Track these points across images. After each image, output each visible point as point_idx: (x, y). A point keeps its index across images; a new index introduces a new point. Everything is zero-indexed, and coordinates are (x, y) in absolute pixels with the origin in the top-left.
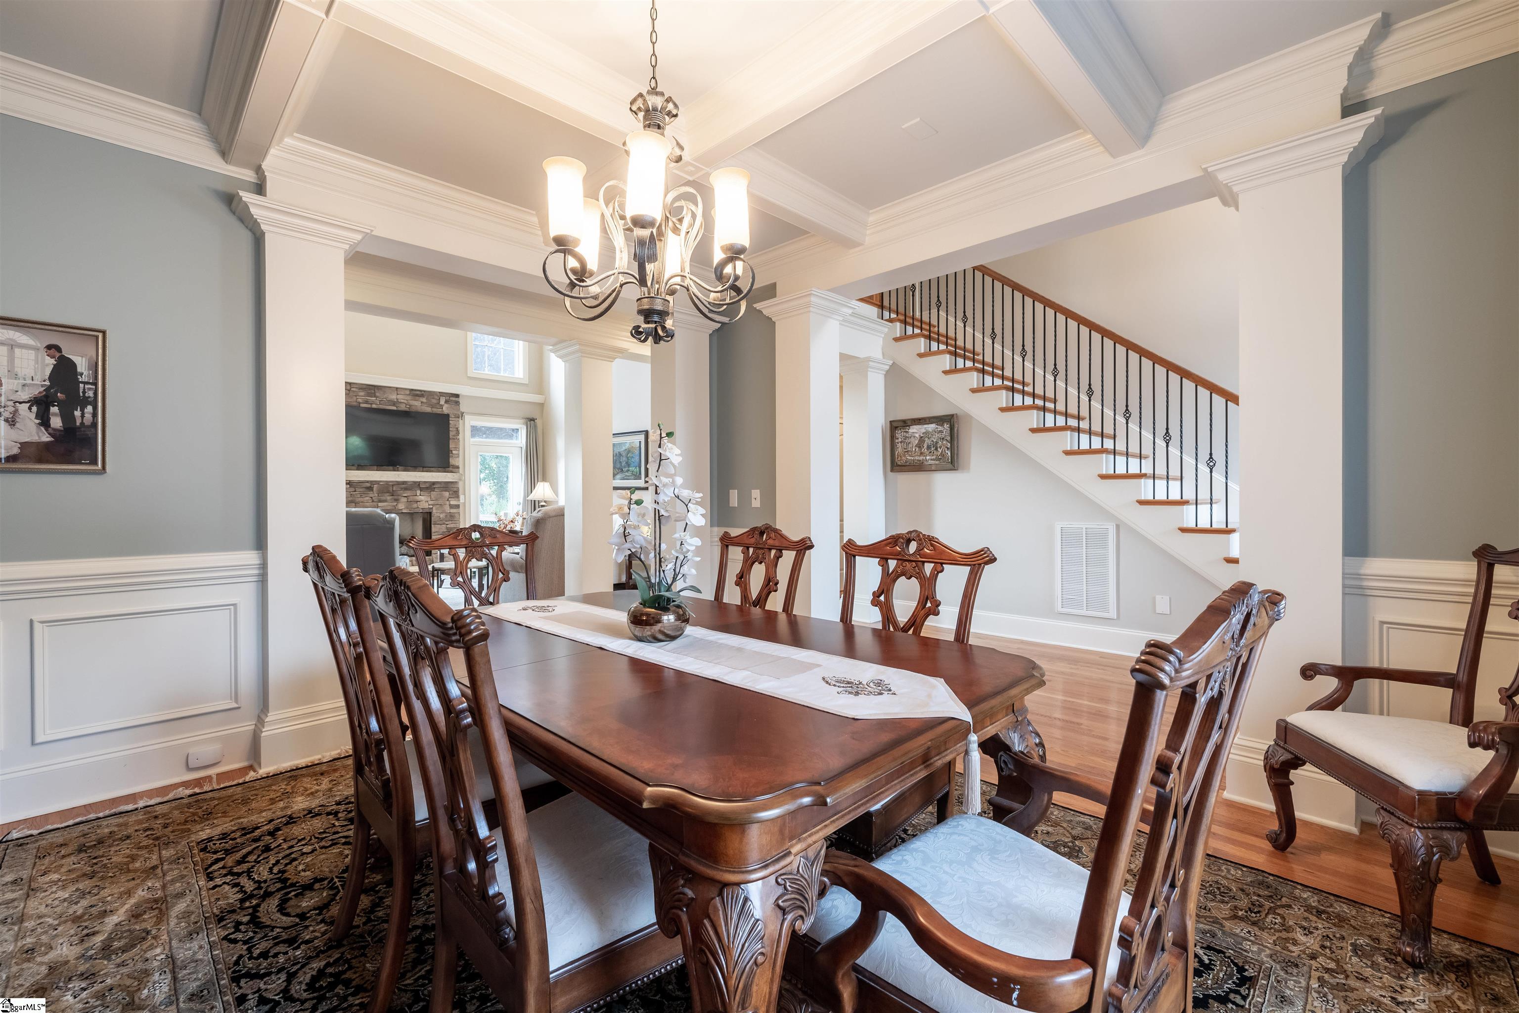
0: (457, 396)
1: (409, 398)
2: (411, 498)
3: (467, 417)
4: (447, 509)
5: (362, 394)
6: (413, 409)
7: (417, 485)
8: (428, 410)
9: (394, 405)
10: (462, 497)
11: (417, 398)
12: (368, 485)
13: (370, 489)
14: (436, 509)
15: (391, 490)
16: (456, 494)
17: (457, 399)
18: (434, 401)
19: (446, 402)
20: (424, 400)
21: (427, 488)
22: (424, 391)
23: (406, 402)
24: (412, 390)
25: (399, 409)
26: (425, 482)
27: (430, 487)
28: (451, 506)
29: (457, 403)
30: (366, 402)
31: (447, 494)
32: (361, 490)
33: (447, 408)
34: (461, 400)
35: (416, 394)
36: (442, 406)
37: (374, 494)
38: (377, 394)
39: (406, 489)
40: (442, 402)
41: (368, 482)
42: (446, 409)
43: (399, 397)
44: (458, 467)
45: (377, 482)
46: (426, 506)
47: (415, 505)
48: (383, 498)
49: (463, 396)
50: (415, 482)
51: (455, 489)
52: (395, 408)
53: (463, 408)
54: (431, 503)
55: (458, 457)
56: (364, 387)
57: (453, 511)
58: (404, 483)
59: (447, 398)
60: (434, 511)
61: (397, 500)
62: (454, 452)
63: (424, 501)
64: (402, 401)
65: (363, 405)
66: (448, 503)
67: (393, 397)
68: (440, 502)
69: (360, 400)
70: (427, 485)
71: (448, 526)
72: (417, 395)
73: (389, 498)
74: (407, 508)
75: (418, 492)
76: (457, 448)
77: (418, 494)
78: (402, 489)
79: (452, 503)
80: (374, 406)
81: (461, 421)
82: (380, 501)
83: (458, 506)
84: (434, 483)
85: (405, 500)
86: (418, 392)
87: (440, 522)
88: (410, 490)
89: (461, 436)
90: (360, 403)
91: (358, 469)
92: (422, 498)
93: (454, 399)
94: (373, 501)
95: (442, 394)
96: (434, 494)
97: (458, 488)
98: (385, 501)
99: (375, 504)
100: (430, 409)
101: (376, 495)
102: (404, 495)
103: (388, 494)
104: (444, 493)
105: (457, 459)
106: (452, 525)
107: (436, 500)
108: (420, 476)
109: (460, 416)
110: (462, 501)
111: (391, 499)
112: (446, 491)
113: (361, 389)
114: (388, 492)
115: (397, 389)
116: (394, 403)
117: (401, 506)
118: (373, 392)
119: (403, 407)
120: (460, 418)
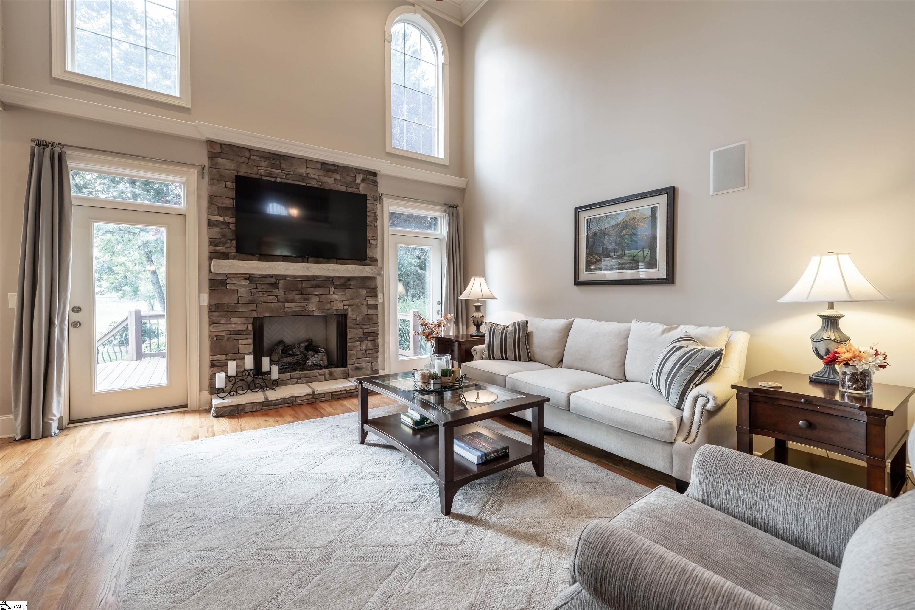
0: (375, 174)
1: (320, 173)
2: (324, 297)
3: (386, 201)
4: (364, 310)
5: (264, 164)
6: (326, 187)
7: (330, 281)
8: (343, 189)
9: (303, 181)
10: (380, 296)
11: (330, 174)
12: (273, 280)
13: (275, 285)
14: (352, 310)
15: (300, 286)
16: (373, 292)
17: (375, 178)
18: (349, 179)
19: (363, 180)
20: (338, 177)
21: (342, 285)
22: (338, 166)
23: (316, 177)
24: (324, 162)
25: (309, 185)
26: (340, 278)
27: (345, 283)
28: (369, 307)
29: (375, 183)
30: (270, 175)
31: (363, 292)
32: (263, 287)
33: (364, 188)
34: (379, 180)
35: (329, 168)
36: (358, 185)
37: (280, 292)
38: (283, 166)
39: (318, 286)
40: (358, 181)
41: (272, 276)
42: (362, 189)
43: (309, 171)
44: (376, 260)
45: (284, 277)
46: (341, 306)
47: (328, 306)
48: (290, 297)
49: (381, 173)
50: (327, 277)
51: (373, 287)
52: (304, 184)
53: (381, 189)
54: (346, 302)
55: (376, 248)
56: (267, 155)
57: (371, 312)
58: (315, 278)
59: (364, 176)
60: (350, 313)
61: (307, 300)
62: (372, 242)
63: (338, 301)
64: (313, 176)
65: (266, 179)
66: (365, 303)
67: (302, 170)
68: (356, 302)
69: (262, 172)
70: (342, 281)
71: (366, 331)
72: (329, 170)
73: (297, 297)
74: (318, 309)
75: (332, 290)
76: (375, 238)
77: (332, 292)
78: (313, 285)
79: (370, 302)
80: (279, 180)
81: (379, 206)
82: (287, 301)
83: (376, 307)
84: (349, 279)
85: (316, 299)
86: (331, 167)
87: (357, 326)
88: (322, 286)
89: (379, 223)
90: (262, 176)
91: (259, 260)
92: (336, 297)
93: (371, 177)
94: (278, 301)
95: (358, 171)
96: (349, 292)
97: (376, 286)
98: (293, 301)
99: (281, 304)
100: (345, 188)
101: (283, 293)
102: (315, 293)
103: (296, 292)
104: (360, 290)
105: (375, 250)
106: (369, 330)
107: (352, 299)
108: (334, 270)
109: (379, 198)
110: (380, 300)
111: (300, 299)
112: (363, 288)
113: (263, 157)
114: (297, 290)
115: (307, 161)
116: (304, 178)
117: (312, 307)
118: (278, 162)
119: (313, 184)
120: (378, 201)
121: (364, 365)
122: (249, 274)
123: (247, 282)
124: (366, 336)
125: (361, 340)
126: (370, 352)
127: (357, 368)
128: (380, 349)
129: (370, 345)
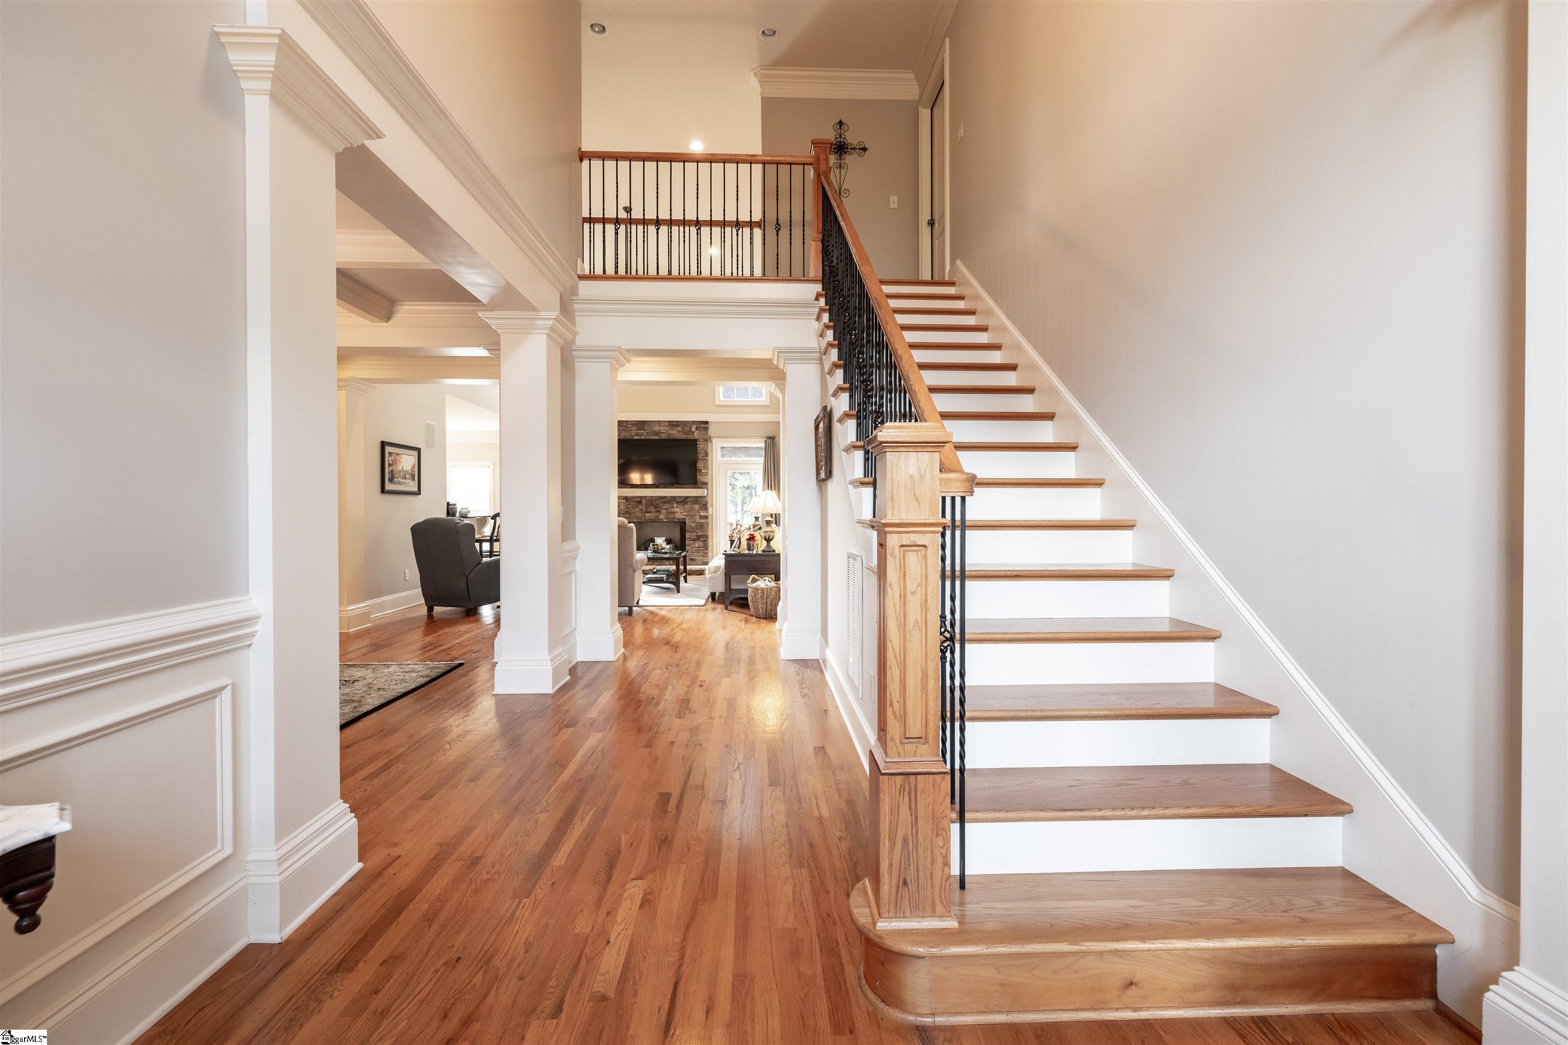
0: (707, 423)
1: (668, 428)
2: (670, 510)
3: (714, 441)
4: (698, 520)
5: (634, 428)
6: (671, 437)
7: (674, 499)
8: (683, 437)
9: (657, 435)
10: (710, 509)
11: (674, 427)
12: (639, 499)
13: (640, 502)
14: (690, 519)
15: (655, 503)
16: (705, 507)
17: (705, 426)
18: (688, 429)
19: (697, 429)
20: (680, 429)
21: (681, 502)
22: (680, 421)
23: (665, 432)
24: (671, 421)
25: (661, 438)
26: (680, 497)
27: (684, 501)
28: (701, 517)
29: (706, 429)
30: (637, 435)
31: (697, 506)
32: (633, 503)
33: (698, 434)
34: (711, 427)
35: (673, 424)
36: (693, 432)
37: (643, 507)
38: (645, 428)
39: (665, 502)
40: (693, 429)
41: (638, 497)
42: (696, 435)
43: (661, 428)
44: (706, 484)
46: (681, 516)
47: (672, 516)
48: (649, 510)
49: (712, 422)
50: (672, 497)
51: (704, 503)
52: (657, 438)
53: (711, 432)
54: (684, 514)
55: (706, 475)
56: (636, 423)
57: (702, 521)
58: (664, 497)
59: (698, 425)
60: (687, 521)
61: (659, 512)
62: (703, 471)
63: (679, 512)
64: (663, 431)
65: (635, 438)
66: (698, 514)
67: (657, 429)
68: (691, 513)
69: (633, 434)
70: (682, 499)
71: (698, 534)
72: (674, 426)
73: (653, 510)
74: (666, 518)
75: (675, 505)
76: (706, 467)
77: (675, 507)
78: (662, 502)
79: (701, 514)
80: (643, 437)
81: (710, 445)
82: (647, 512)
83: (706, 517)
84: (687, 497)
85: (665, 511)
86: (675, 423)
87: (693, 531)
88: (668, 503)
89: (709, 458)
90: (633, 436)
92: (678, 510)
93: (703, 425)
94: (642, 512)
95: (694, 422)
96: (687, 507)
97: (707, 502)
98: (650, 512)
99: (643, 514)
100: (684, 436)
101: (644, 507)
102: (664, 507)
103: (652, 507)
104: (695, 505)
105: (706, 477)
106: (700, 533)
107: (689, 511)
108: (671, 492)
109: (708, 440)
110: (710, 512)
111: (654, 511)
112: (696, 504)
113: (634, 425)
114: (653, 505)
115: (659, 423)
116: (657, 434)
117: (662, 517)
118: (642, 426)
119: (664, 436)
120: (709, 441)
121: (697, 558)
122: (626, 496)
123: (625, 501)
124: (698, 538)
125: (694, 540)
126: (701, 549)
127: (692, 560)
128: (710, 548)
129: (701, 544)
